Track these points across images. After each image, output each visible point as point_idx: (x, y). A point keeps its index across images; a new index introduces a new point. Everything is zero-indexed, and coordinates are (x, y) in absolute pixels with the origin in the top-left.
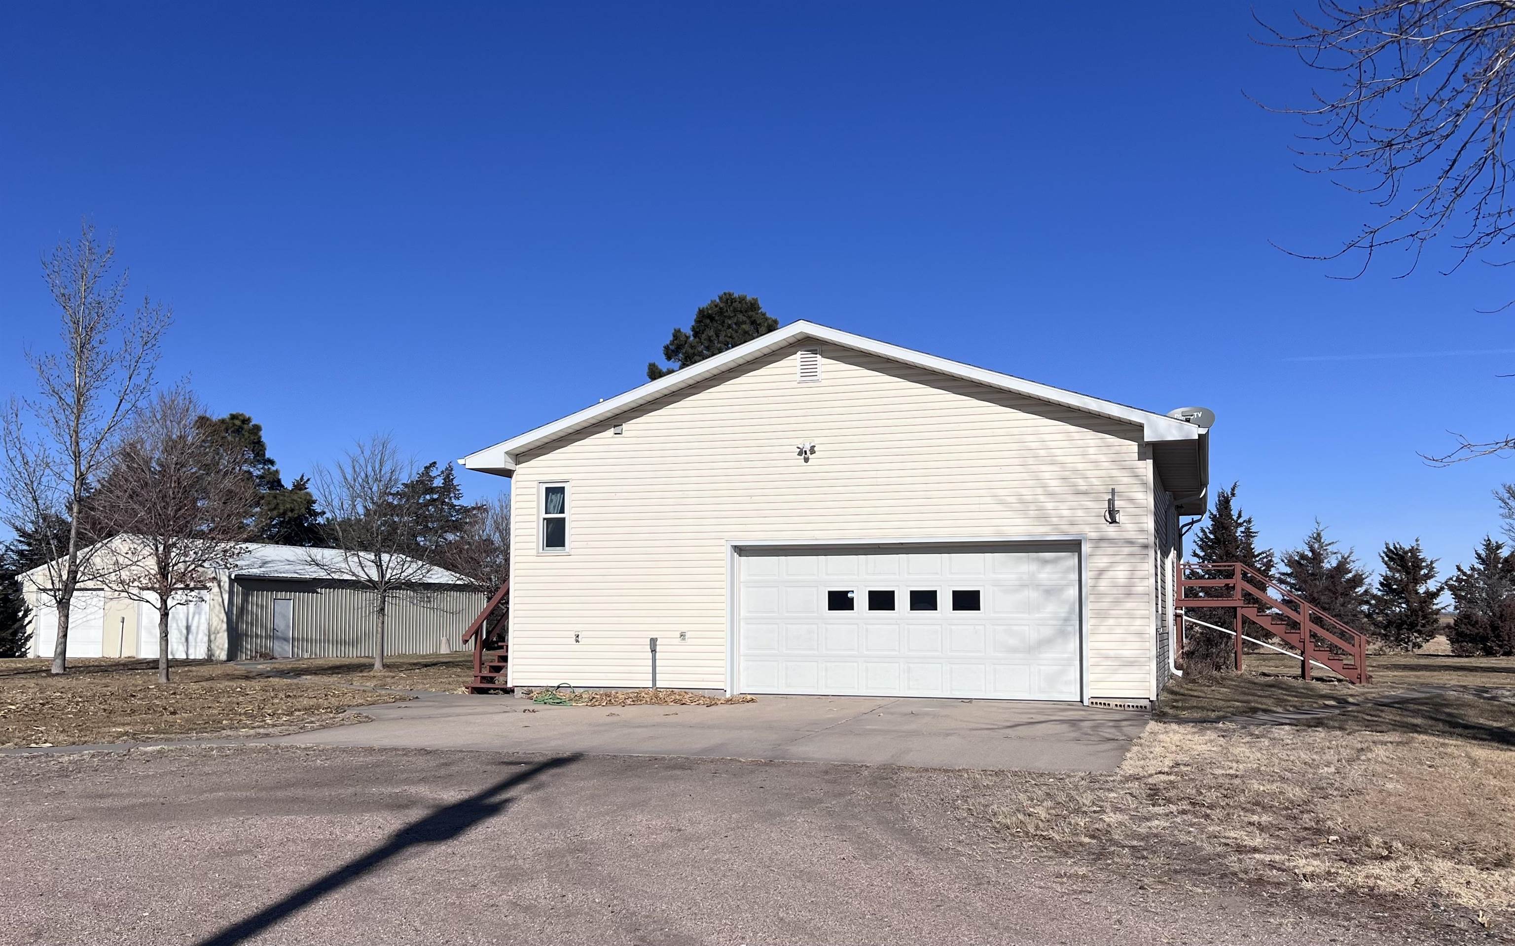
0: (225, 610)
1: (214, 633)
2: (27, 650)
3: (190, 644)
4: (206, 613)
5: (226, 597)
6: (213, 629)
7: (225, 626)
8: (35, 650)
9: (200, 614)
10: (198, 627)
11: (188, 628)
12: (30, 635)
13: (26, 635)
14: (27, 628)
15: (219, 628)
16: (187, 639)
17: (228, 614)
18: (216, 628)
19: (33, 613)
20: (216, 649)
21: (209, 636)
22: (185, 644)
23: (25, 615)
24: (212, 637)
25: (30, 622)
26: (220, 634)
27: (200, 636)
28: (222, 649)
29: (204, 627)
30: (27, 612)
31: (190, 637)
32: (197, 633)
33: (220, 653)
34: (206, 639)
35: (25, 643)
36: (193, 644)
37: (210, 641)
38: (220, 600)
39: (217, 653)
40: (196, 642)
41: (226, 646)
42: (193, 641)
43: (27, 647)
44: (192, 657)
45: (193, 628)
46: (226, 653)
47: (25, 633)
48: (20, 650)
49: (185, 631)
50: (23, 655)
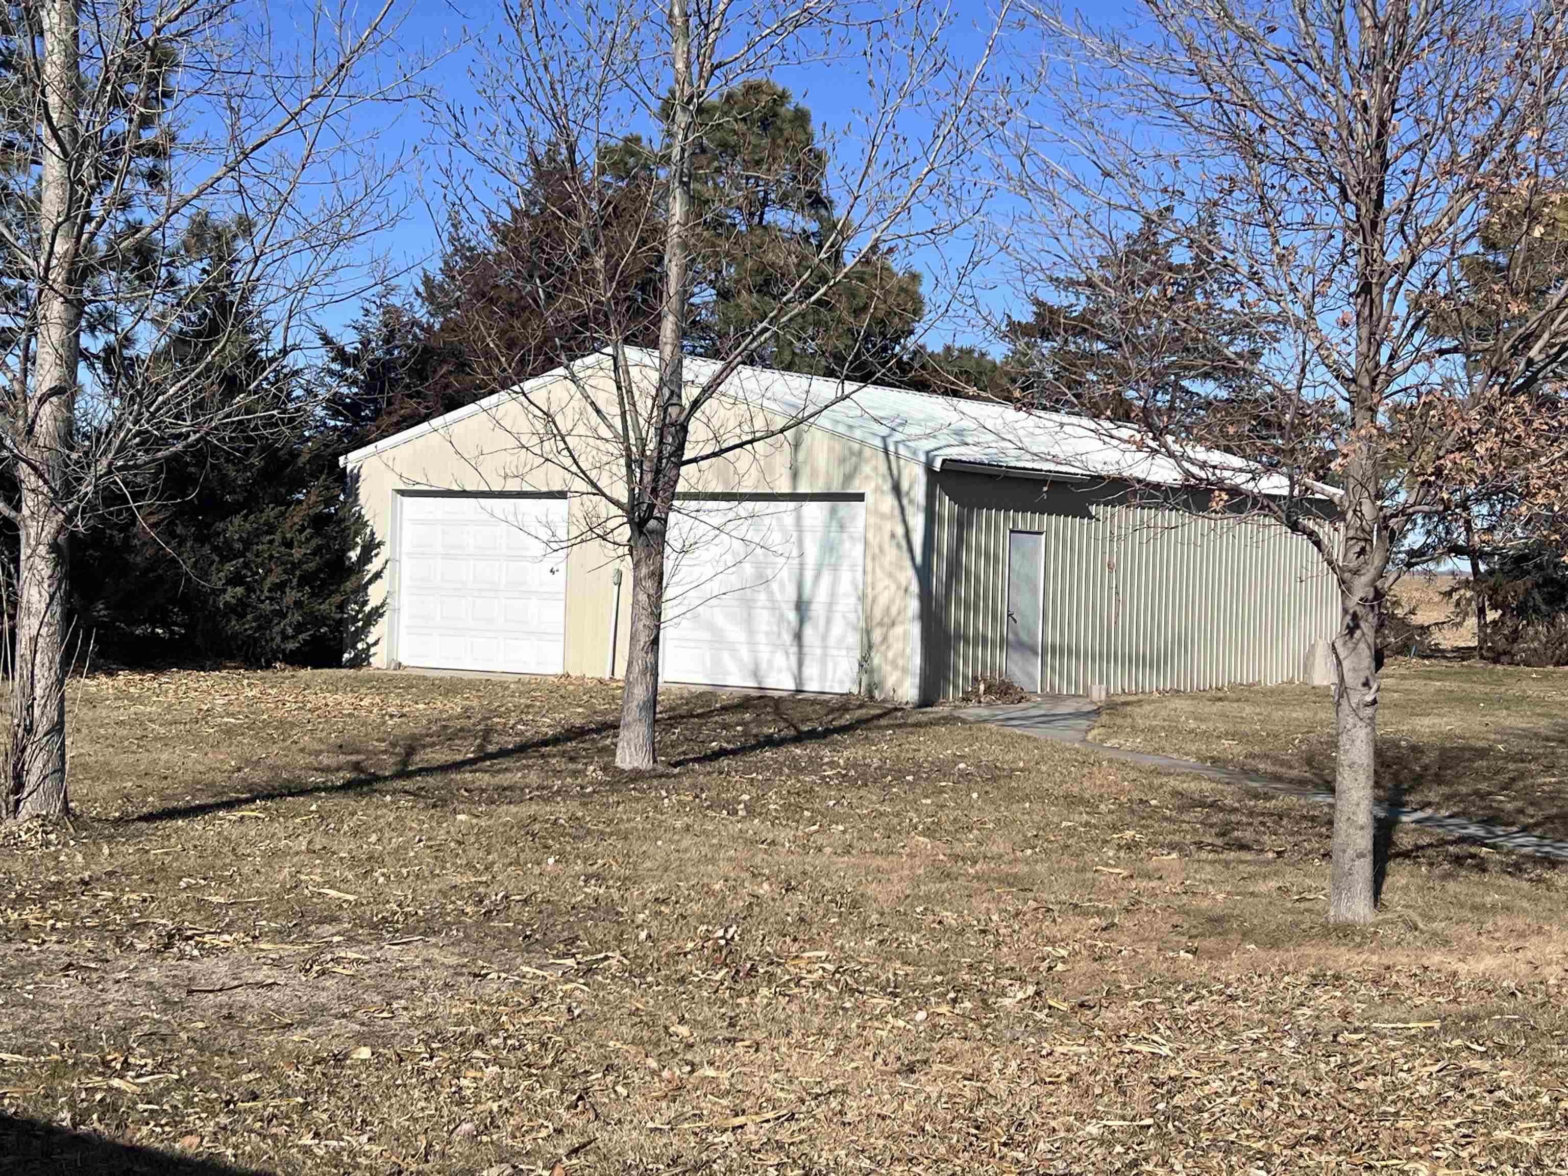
0: (913, 559)
1: (881, 624)
2: (369, 646)
3: (806, 650)
4: (853, 566)
5: (917, 522)
6: (878, 614)
7: (914, 606)
8: (390, 652)
9: (835, 568)
10: (830, 606)
11: (801, 607)
12: (377, 609)
13: (367, 609)
14: (371, 589)
15: (894, 611)
16: (798, 637)
17: (924, 573)
18: (888, 610)
19: (384, 552)
20: (887, 668)
21: (868, 632)
22: (794, 650)
23: (366, 557)
24: (877, 636)
25: (378, 575)
26: (898, 630)
27: (837, 629)
28: (905, 670)
29: (847, 605)
30: (370, 548)
31: (809, 632)
32: (828, 621)
33: (900, 682)
34: (854, 639)
35: (363, 631)
36: (818, 652)
37: (868, 647)
38: (900, 531)
39: (890, 682)
40: (825, 647)
41: (917, 661)
42: (818, 643)
43: (371, 639)
44: (812, 686)
45: (818, 609)
46: (917, 681)
47: (365, 603)
48: (354, 647)
49: (792, 616)
50: (363, 659)
